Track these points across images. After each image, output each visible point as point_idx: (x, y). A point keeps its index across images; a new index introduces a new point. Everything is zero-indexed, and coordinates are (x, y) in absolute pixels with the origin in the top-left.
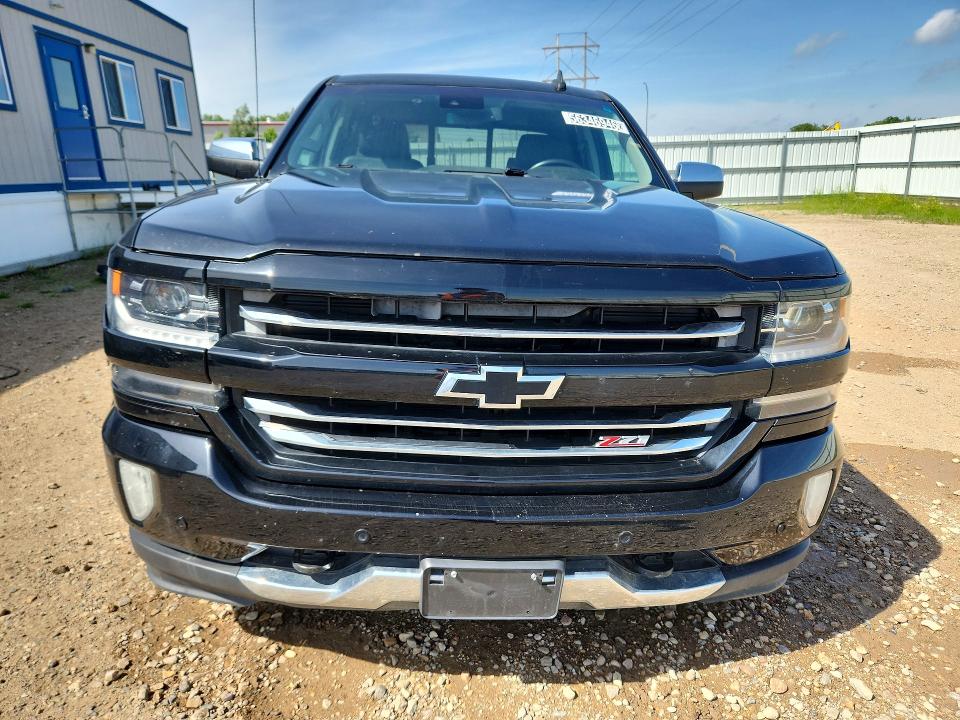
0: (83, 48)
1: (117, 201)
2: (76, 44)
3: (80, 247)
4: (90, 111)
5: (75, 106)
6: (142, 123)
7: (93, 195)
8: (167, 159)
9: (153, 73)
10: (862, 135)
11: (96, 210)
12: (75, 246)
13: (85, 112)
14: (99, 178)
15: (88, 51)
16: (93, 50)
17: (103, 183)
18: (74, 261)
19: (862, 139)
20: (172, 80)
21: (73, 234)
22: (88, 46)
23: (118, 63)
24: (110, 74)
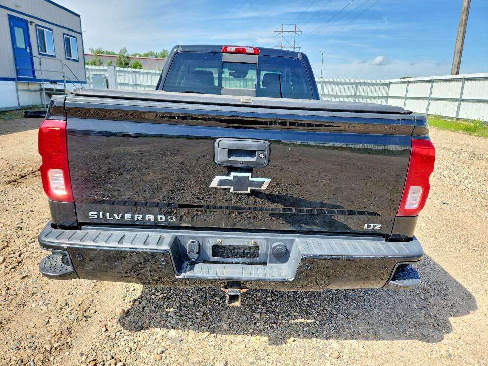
0: (29, 24)
1: (39, 87)
2: (26, 22)
3: (21, 105)
4: (31, 50)
5: (24, 47)
6: (54, 55)
7: (29, 84)
8: (61, 71)
9: (62, 35)
10: (390, 83)
11: (29, 90)
12: (19, 104)
13: (28, 50)
14: (32, 77)
15: (31, 25)
16: (33, 24)
17: (34, 79)
18: (18, 110)
19: (391, 85)
20: (70, 38)
21: (18, 99)
22: (31, 22)
23: (45, 30)
24: (41, 35)
